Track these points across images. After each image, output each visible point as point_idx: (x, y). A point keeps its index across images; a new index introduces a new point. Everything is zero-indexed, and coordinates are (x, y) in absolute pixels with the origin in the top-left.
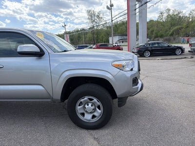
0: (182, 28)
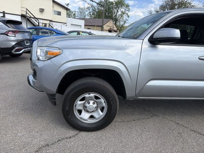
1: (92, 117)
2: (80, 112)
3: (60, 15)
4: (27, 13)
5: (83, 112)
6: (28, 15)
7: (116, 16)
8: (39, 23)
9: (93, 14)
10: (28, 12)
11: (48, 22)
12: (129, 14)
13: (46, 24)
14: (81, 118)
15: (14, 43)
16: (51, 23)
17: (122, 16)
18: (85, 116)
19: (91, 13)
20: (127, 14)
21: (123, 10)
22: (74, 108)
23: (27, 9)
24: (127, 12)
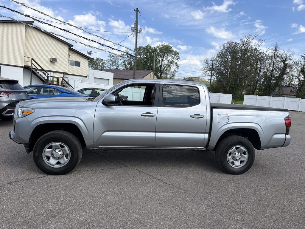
1: (58, 163)
2: (48, 158)
3: (79, 66)
4: (32, 64)
5: (51, 158)
6: (34, 67)
7: (160, 66)
8: (48, 77)
9: (129, 63)
10: (33, 62)
11: (61, 75)
12: (179, 63)
13: (58, 78)
14: (49, 163)
15: (5, 105)
16: (66, 76)
17: (169, 66)
18: (53, 161)
19: (126, 63)
20: (176, 64)
21: (170, 58)
22: (43, 154)
23: (32, 59)
24: (176, 61)
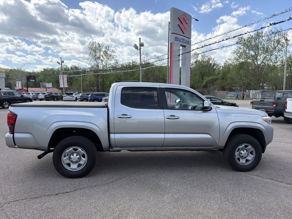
0: (217, 79)
